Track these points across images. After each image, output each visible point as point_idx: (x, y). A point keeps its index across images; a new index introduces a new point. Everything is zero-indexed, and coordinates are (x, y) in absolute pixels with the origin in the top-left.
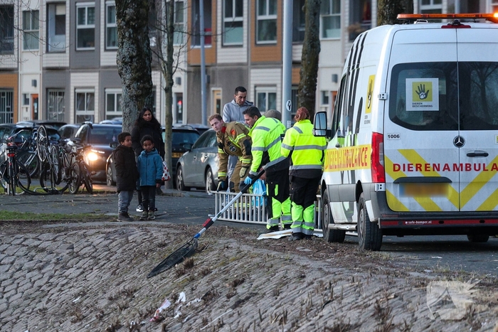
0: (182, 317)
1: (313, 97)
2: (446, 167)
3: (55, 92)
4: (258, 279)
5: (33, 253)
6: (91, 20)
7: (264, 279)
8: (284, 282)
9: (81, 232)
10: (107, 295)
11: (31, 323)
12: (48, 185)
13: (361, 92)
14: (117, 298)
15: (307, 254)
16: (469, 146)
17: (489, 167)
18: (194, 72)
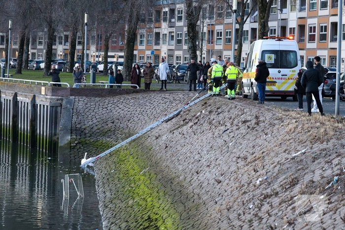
0: (203, 117)
1: (240, 59)
2: (276, 78)
3: (170, 56)
5: (163, 99)
6: (181, 37)
7: (225, 107)
8: (231, 108)
9: (177, 94)
13: (253, 57)
14: (186, 111)
16: (282, 73)
17: (287, 79)
18: (208, 51)
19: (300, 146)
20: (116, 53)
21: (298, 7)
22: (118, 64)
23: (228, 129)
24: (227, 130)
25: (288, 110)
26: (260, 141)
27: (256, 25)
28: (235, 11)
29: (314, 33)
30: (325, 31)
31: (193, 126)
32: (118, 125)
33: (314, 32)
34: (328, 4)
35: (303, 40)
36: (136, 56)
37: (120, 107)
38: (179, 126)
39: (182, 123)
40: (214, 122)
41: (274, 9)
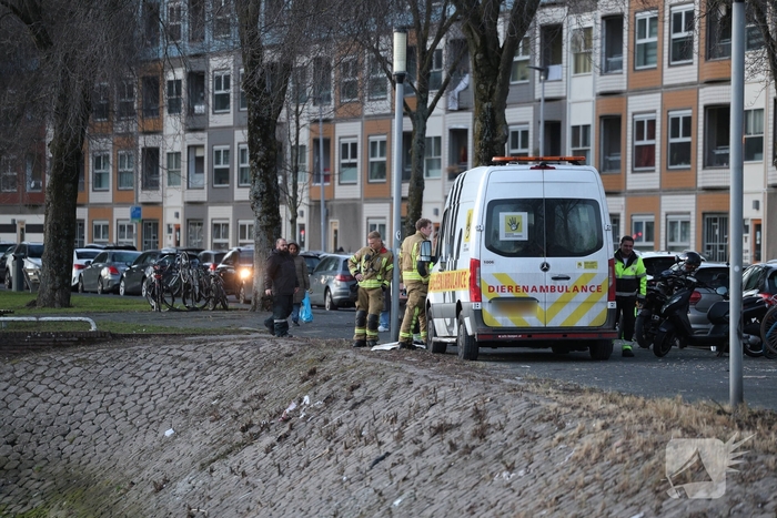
0: (306, 417)
2: (534, 289)
3: (194, 222)
4: (371, 384)
5: (177, 361)
6: (226, 161)
7: (377, 385)
8: (394, 387)
9: (219, 344)
10: (241, 398)
11: (175, 422)
12: (189, 303)
13: (461, 224)
14: (249, 401)
15: (414, 363)
16: (553, 271)
17: (571, 288)
18: (315, 206)
19: (621, 506)
20: (18, 218)
21: (597, 57)
22: (23, 252)
23: (388, 454)
24: (383, 458)
25: (578, 391)
26: (491, 490)
27: (466, 121)
28: (401, 77)
29: (651, 142)
30: (687, 133)
31: (273, 445)
32: (28, 451)
33: (652, 136)
34: (696, 47)
35: (616, 165)
36: (82, 224)
37: (37, 391)
38: (228, 446)
39: (238, 437)
40: (341, 430)
41: (520, 68)
